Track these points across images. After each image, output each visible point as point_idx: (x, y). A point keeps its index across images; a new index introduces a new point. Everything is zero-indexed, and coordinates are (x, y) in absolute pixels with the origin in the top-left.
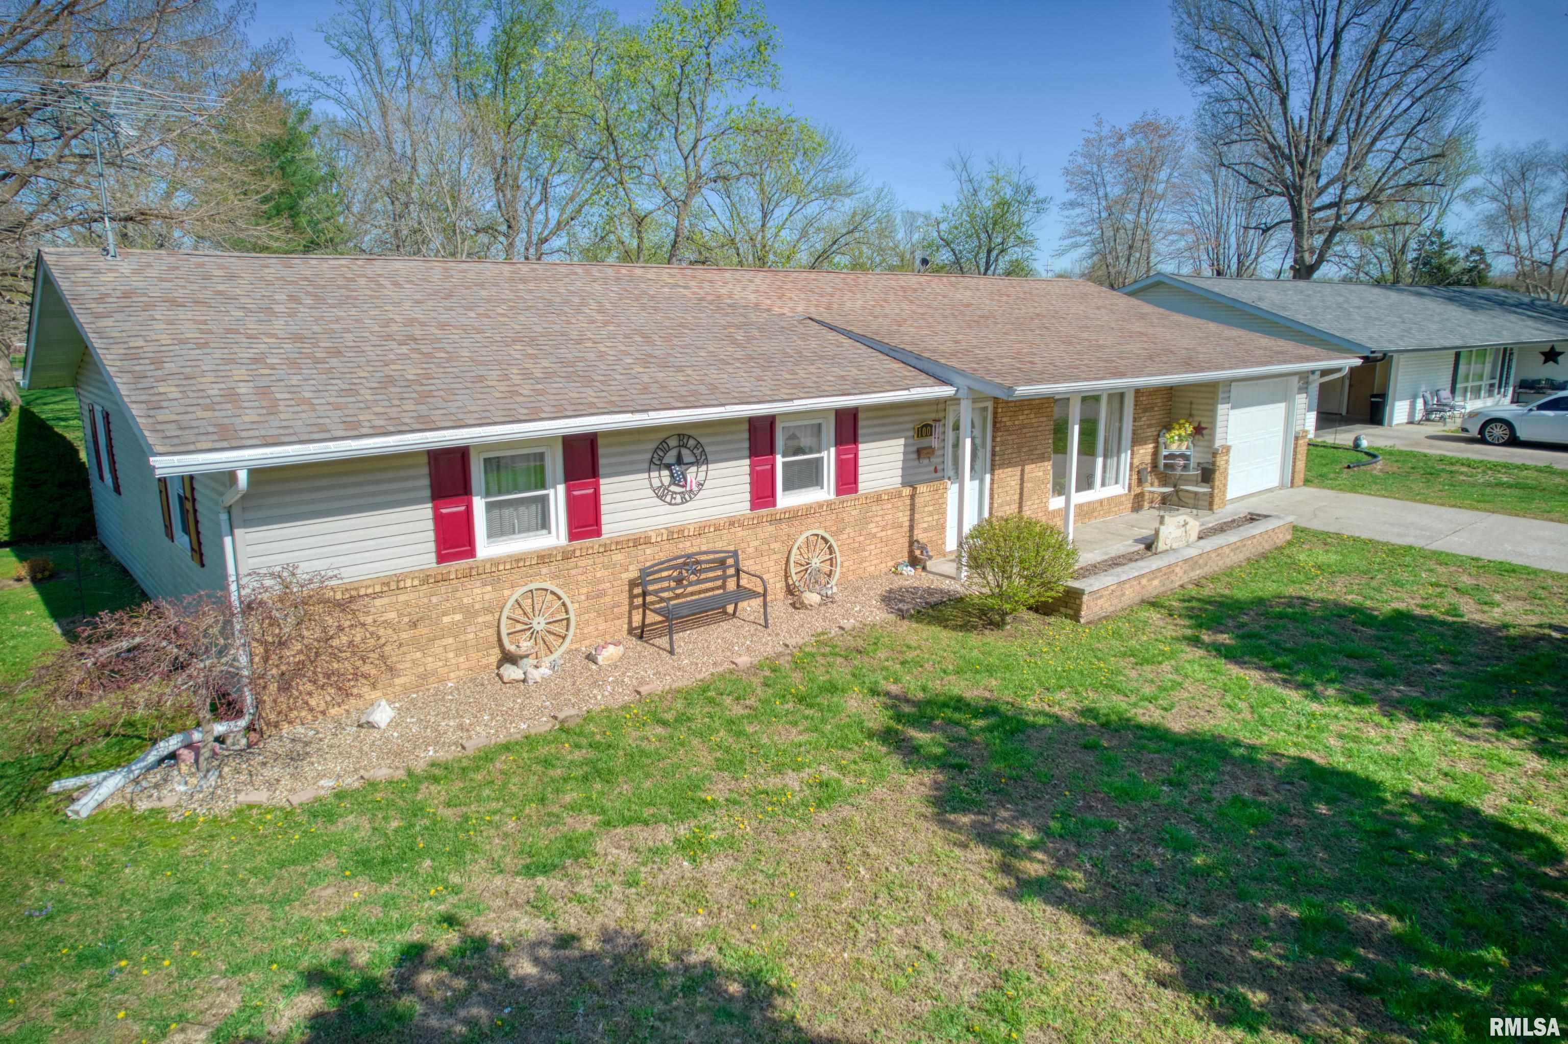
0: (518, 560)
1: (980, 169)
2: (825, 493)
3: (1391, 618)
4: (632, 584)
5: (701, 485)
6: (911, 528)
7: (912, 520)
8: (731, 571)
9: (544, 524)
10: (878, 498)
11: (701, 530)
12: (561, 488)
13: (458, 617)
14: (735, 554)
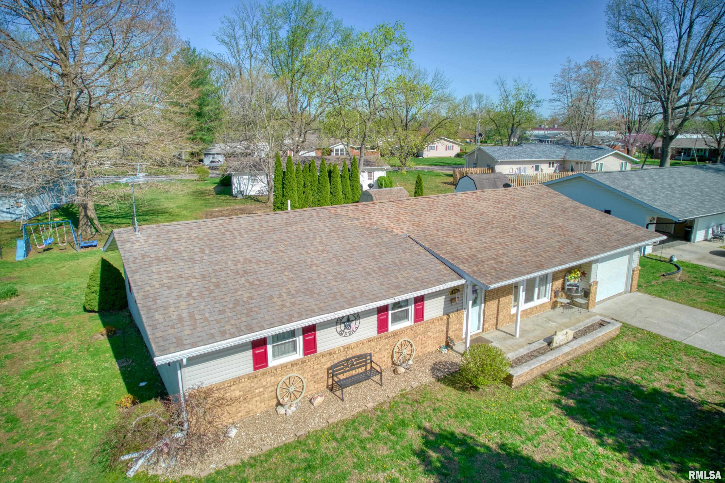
0: (283, 366)
1: (510, 86)
2: (410, 322)
3: (650, 394)
4: (328, 369)
5: (357, 328)
6: (447, 331)
7: (447, 328)
8: (369, 361)
9: (295, 349)
10: (432, 321)
11: (357, 345)
12: (301, 337)
13: (261, 390)
14: (370, 354)
